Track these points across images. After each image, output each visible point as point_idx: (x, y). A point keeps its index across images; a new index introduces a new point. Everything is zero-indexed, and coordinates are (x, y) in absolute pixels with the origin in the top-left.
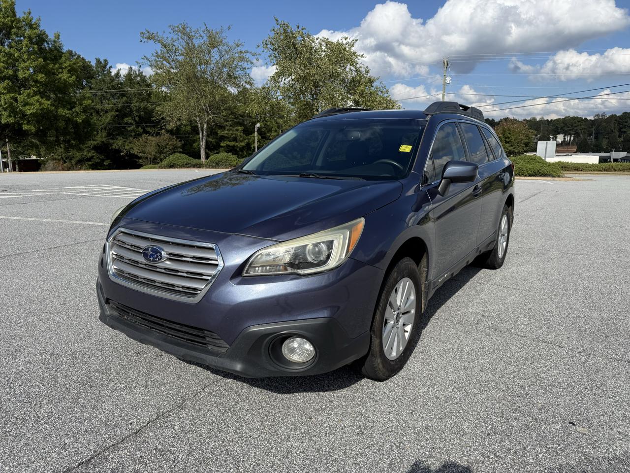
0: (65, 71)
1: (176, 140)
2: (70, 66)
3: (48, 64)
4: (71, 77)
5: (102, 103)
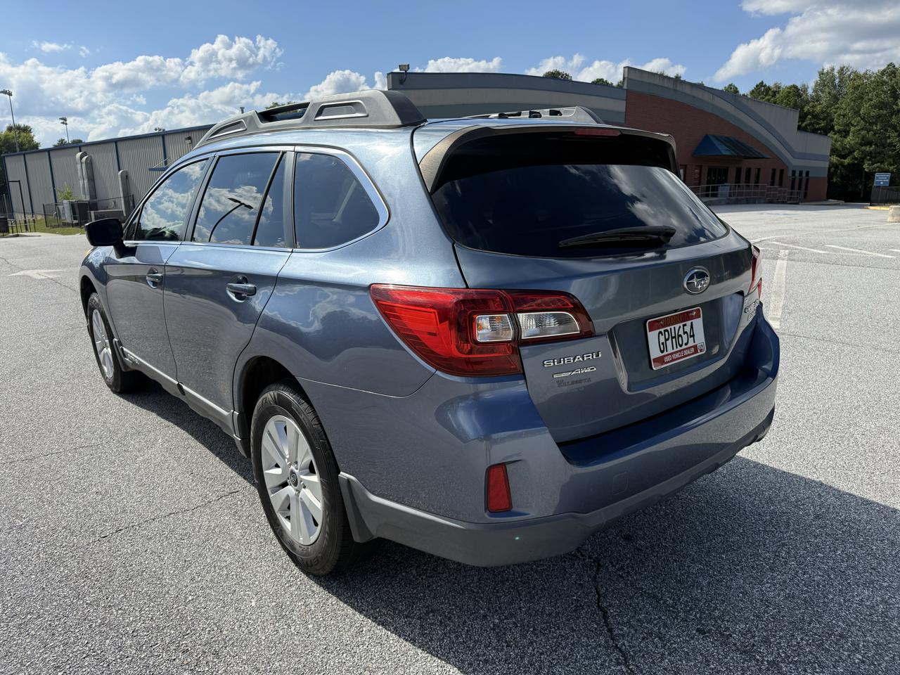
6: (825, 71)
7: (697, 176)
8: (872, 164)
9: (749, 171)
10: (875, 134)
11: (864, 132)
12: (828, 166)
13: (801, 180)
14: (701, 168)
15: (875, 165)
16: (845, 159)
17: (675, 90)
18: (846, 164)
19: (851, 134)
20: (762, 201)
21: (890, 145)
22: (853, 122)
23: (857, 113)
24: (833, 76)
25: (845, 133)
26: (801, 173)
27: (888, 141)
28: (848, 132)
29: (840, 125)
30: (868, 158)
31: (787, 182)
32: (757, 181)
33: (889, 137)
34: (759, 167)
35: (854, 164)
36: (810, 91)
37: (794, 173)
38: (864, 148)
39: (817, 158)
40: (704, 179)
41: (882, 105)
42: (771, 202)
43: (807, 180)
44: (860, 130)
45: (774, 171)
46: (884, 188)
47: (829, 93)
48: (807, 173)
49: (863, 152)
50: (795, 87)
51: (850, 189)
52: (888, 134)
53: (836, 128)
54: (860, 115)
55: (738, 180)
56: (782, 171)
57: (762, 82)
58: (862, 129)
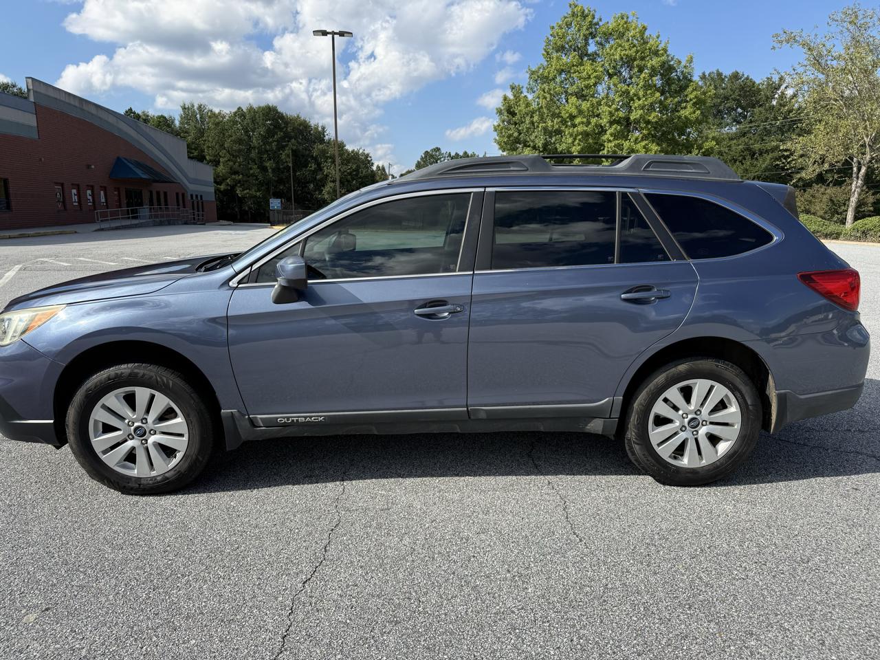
0: (689, 105)
1: (867, 192)
2: (696, 97)
3: (666, 99)
4: (694, 112)
5: (763, 140)
6: (187, 106)
7: (117, 198)
8: (243, 190)
9: (158, 193)
10: (240, 166)
11: (231, 163)
12: (213, 191)
13: (198, 202)
14: (118, 189)
15: (245, 192)
16: (220, 185)
17: (83, 110)
18: (222, 189)
19: (221, 164)
20: (180, 222)
21: (253, 175)
22: (221, 154)
23: (222, 146)
24: (194, 112)
25: (217, 163)
26: (197, 196)
27: (251, 172)
28: (219, 162)
29: (211, 156)
30: (239, 185)
31: (189, 204)
32: (166, 204)
33: (251, 169)
34: (165, 191)
35: (227, 190)
36: (177, 123)
37: (192, 196)
38: (233, 176)
39: (205, 183)
40: (124, 201)
41: (240, 141)
42: (186, 223)
43: (202, 202)
44: (227, 161)
45: (177, 194)
46: (278, 211)
47: (195, 126)
48: (201, 196)
49: (234, 179)
50: (162, 117)
51: (229, 211)
52: (250, 166)
53: (207, 157)
54: (224, 148)
55: (151, 203)
56: (183, 195)
57: (131, 109)
58: (229, 160)
